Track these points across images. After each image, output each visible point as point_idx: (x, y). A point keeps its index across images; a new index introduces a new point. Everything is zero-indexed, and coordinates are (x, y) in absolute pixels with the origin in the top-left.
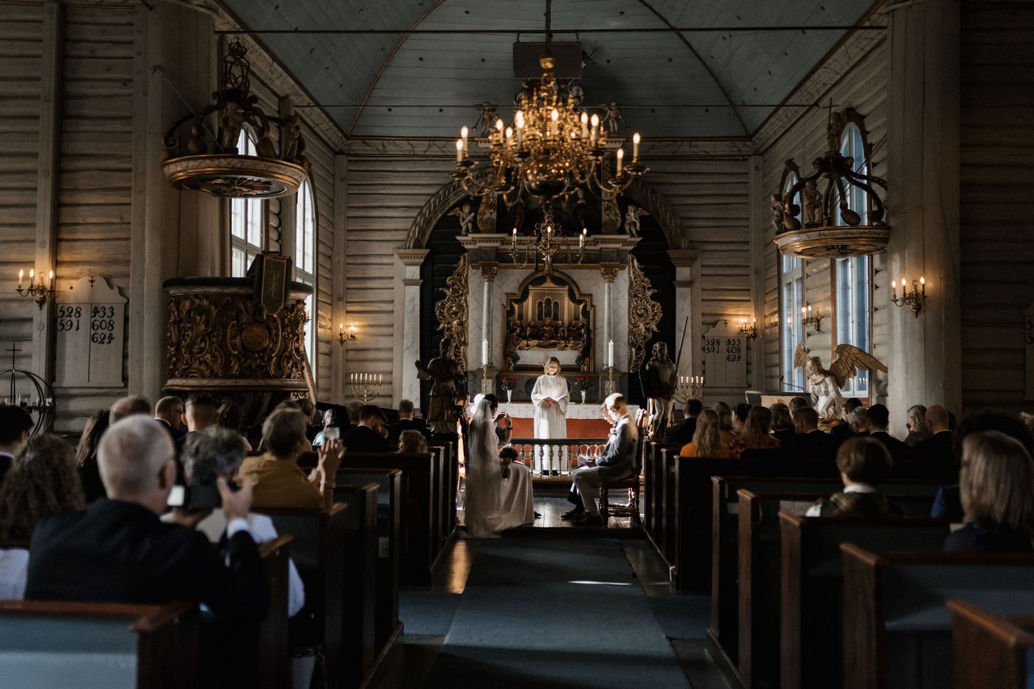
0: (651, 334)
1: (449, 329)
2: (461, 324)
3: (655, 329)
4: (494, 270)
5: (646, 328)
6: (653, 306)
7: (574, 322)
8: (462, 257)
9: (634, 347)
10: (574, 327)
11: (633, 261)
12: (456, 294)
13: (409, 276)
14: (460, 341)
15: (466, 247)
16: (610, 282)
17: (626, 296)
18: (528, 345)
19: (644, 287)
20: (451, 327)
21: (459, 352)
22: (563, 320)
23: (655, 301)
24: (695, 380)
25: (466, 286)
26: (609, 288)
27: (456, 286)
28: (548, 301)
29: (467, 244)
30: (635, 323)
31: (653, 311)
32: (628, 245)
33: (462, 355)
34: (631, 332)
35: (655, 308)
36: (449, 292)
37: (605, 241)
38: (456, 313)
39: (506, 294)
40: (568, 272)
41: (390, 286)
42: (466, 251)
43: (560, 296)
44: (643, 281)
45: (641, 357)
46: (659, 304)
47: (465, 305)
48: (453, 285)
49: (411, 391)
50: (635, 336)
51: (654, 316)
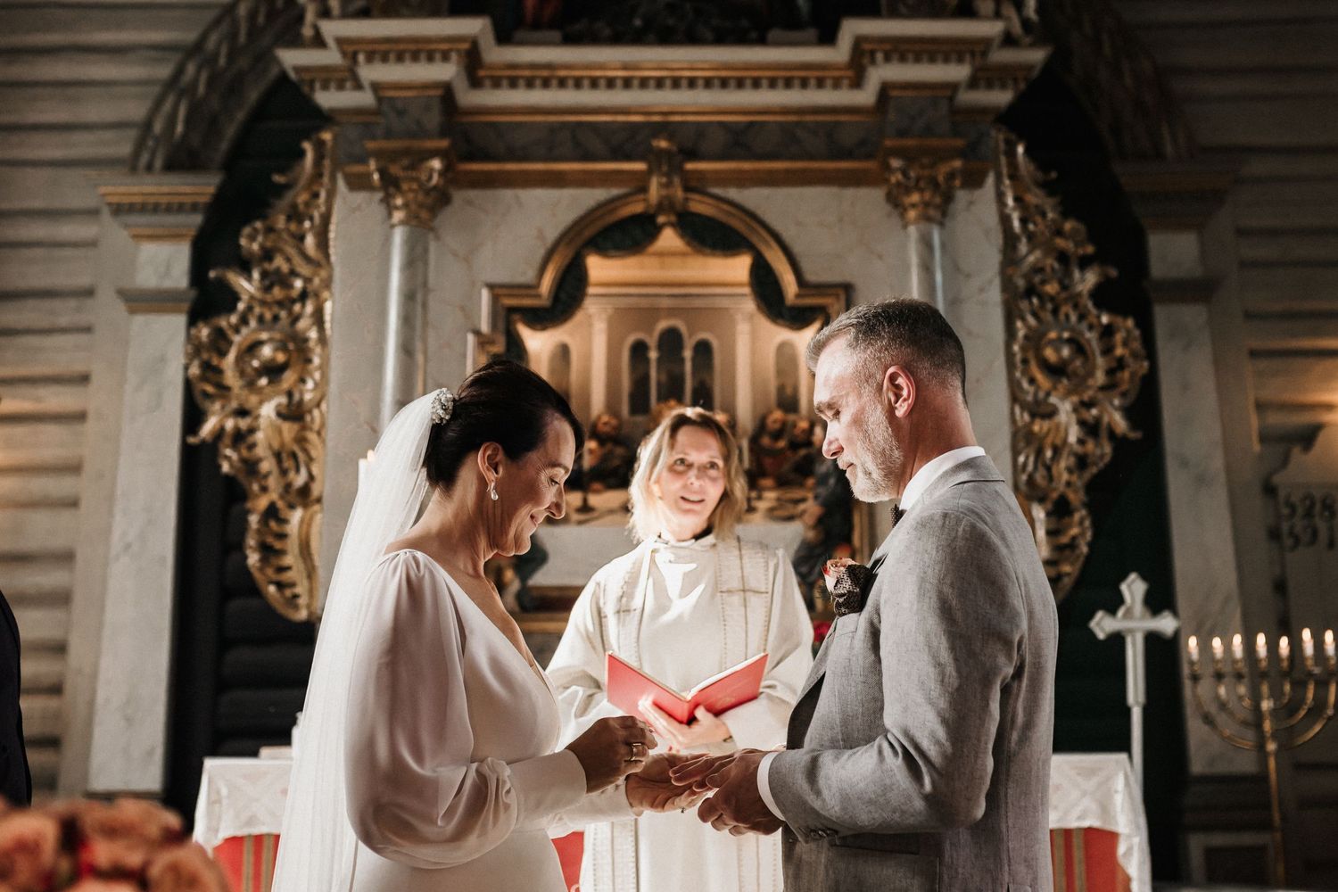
0: (1108, 449)
1: (240, 438)
2: (294, 413)
3: (1120, 423)
4: (432, 170)
5: (1082, 423)
6: (1107, 332)
7: (778, 415)
8: (307, 146)
9: (1041, 500)
10: (777, 435)
11: (1011, 154)
12: (277, 292)
13: (147, 278)
14: (288, 486)
15: (327, 99)
16: (928, 219)
17: (995, 295)
18: (585, 508)
19: (1063, 257)
20: (252, 430)
21: (282, 536)
22: (730, 409)
23: (1112, 310)
24: (1296, 644)
25: (322, 260)
26: (926, 243)
27: (279, 262)
28: (671, 341)
29: (325, 87)
30: (1037, 402)
31: (1108, 351)
32: (990, 85)
33: (292, 545)
34: (1022, 439)
35: (1119, 337)
36: (247, 286)
37: (900, 49)
38: (273, 371)
39: (491, 287)
40: (752, 197)
41: (82, 319)
42: (325, 118)
43: (719, 316)
44: (1059, 232)
45: (1072, 545)
46: (1130, 323)
47: (313, 334)
48: (268, 255)
49: (129, 720)
50: (1039, 453)
51: (1110, 372)
